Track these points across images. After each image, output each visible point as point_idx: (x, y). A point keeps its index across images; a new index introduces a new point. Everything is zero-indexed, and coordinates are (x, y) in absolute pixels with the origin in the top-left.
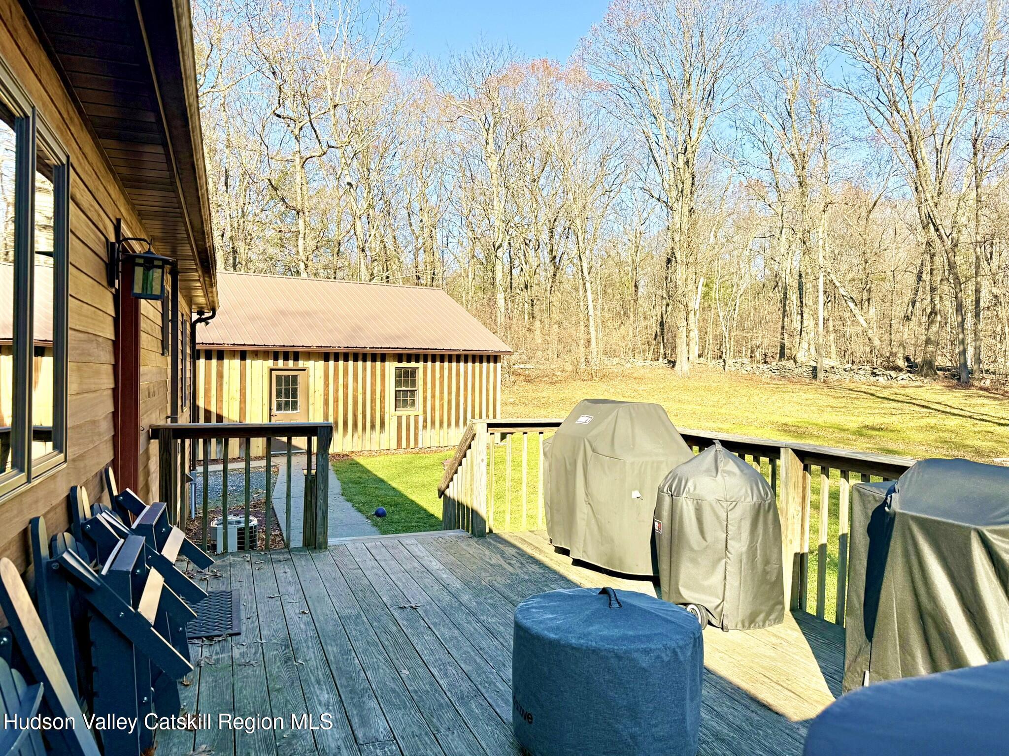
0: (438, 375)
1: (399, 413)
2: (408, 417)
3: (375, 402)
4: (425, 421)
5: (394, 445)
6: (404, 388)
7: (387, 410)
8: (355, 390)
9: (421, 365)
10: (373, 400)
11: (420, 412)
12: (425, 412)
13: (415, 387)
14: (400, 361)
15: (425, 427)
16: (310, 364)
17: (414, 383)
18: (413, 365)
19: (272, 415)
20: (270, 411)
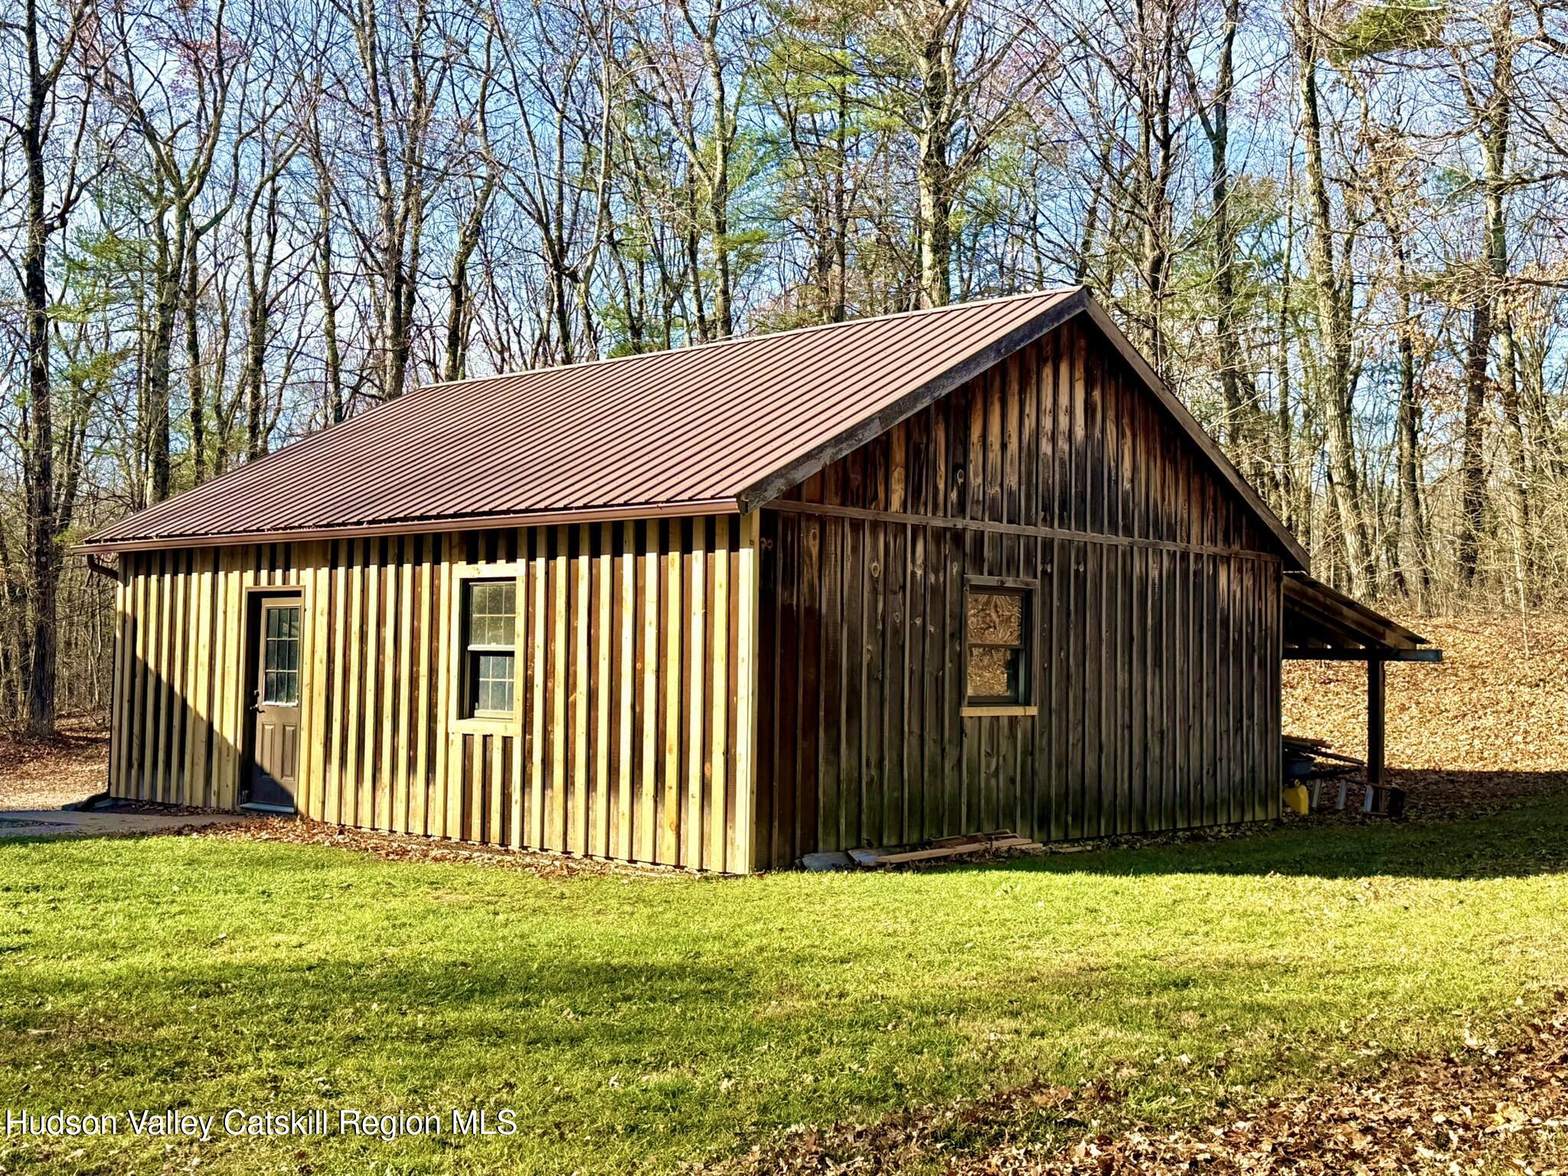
0: (561, 601)
1: (466, 726)
2: (487, 742)
3: (418, 688)
4: (529, 755)
6: (489, 646)
7: (441, 711)
8: (381, 648)
9: (518, 568)
10: (415, 682)
12: (529, 724)
13: (511, 640)
15: (528, 779)
16: (307, 577)
17: (510, 628)
18: (501, 568)
19: (257, 709)
20: (250, 698)
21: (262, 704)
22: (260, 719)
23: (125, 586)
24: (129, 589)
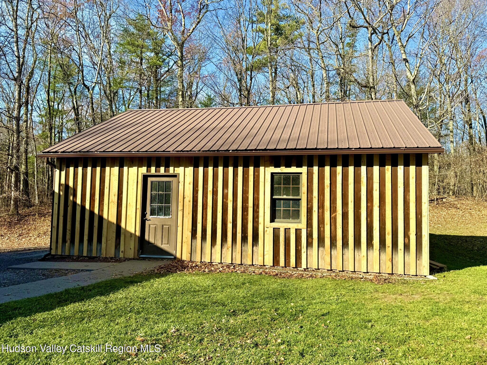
0: (327, 182)
1: (275, 225)
2: (287, 231)
3: (247, 211)
4: (310, 235)
5: (269, 261)
6: (285, 197)
7: (261, 220)
8: (225, 197)
9: (304, 170)
10: (245, 209)
11: (302, 225)
12: (309, 224)
13: (298, 195)
14: (277, 166)
15: (309, 244)
16: (180, 170)
17: (297, 191)
18: (294, 169)
19: (146, 219)
20: (143, 215)
21: (148, 216)
22: (147, 223)
23: (61, 171)
24: (63, 173)
